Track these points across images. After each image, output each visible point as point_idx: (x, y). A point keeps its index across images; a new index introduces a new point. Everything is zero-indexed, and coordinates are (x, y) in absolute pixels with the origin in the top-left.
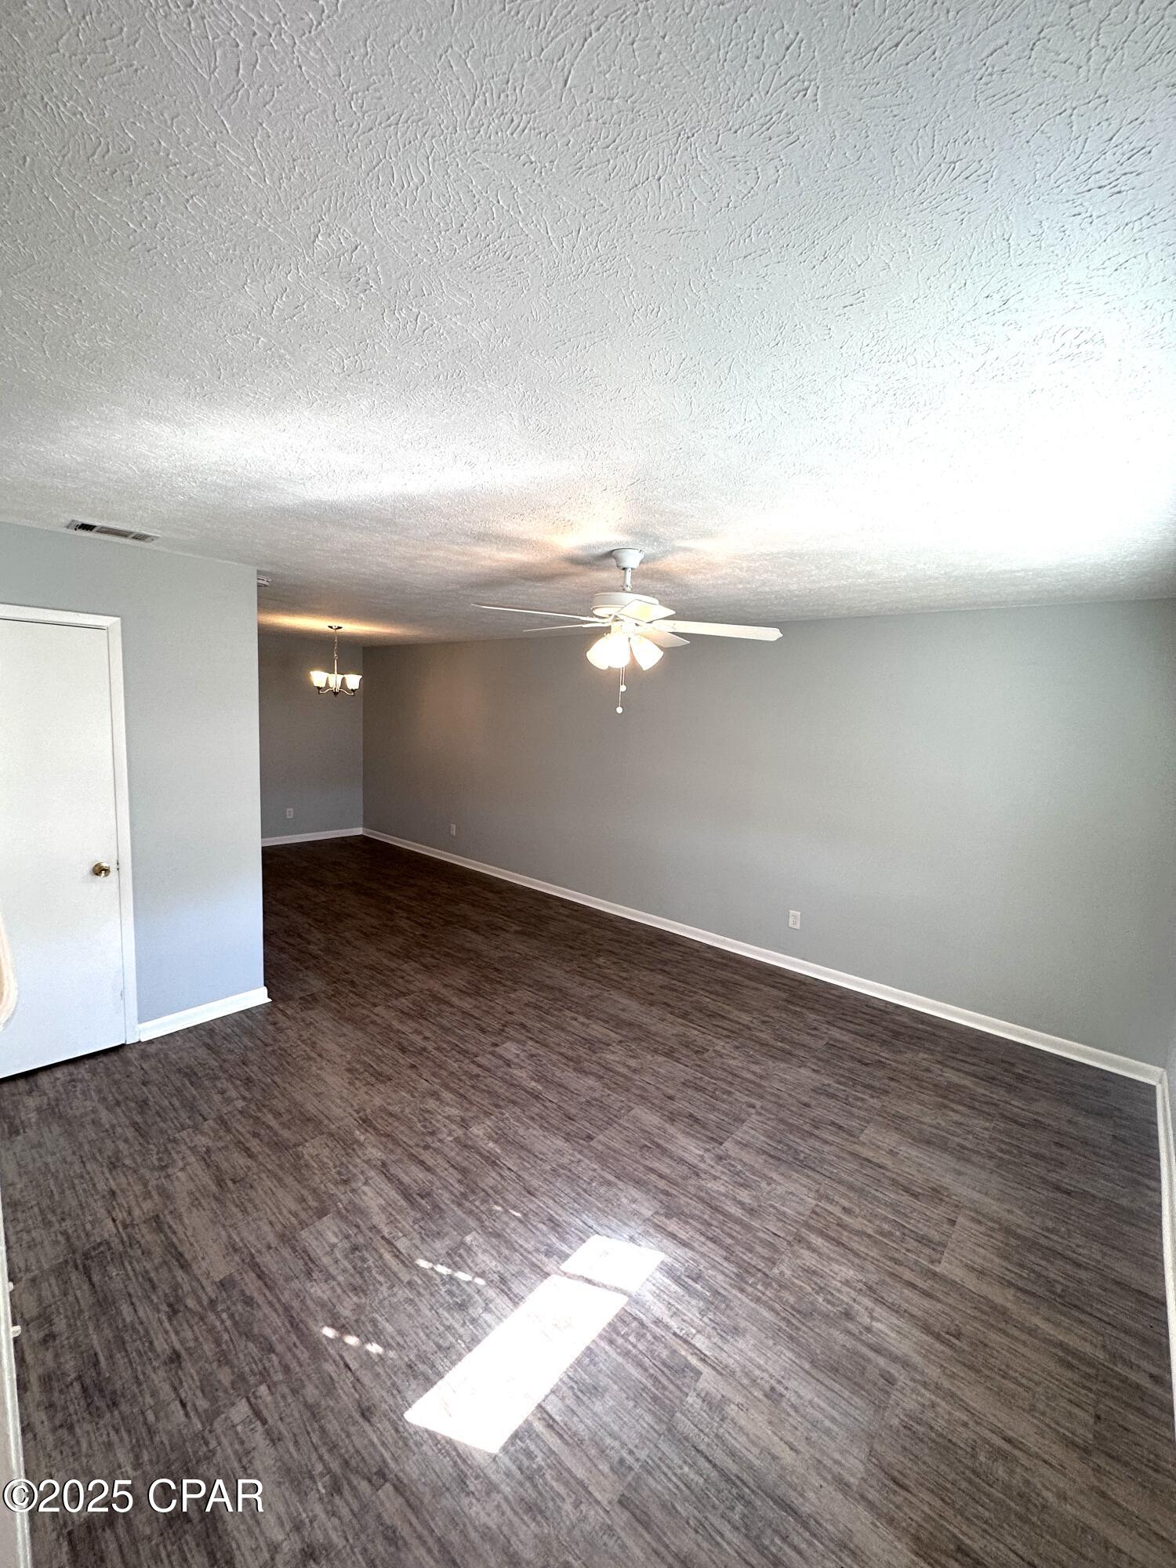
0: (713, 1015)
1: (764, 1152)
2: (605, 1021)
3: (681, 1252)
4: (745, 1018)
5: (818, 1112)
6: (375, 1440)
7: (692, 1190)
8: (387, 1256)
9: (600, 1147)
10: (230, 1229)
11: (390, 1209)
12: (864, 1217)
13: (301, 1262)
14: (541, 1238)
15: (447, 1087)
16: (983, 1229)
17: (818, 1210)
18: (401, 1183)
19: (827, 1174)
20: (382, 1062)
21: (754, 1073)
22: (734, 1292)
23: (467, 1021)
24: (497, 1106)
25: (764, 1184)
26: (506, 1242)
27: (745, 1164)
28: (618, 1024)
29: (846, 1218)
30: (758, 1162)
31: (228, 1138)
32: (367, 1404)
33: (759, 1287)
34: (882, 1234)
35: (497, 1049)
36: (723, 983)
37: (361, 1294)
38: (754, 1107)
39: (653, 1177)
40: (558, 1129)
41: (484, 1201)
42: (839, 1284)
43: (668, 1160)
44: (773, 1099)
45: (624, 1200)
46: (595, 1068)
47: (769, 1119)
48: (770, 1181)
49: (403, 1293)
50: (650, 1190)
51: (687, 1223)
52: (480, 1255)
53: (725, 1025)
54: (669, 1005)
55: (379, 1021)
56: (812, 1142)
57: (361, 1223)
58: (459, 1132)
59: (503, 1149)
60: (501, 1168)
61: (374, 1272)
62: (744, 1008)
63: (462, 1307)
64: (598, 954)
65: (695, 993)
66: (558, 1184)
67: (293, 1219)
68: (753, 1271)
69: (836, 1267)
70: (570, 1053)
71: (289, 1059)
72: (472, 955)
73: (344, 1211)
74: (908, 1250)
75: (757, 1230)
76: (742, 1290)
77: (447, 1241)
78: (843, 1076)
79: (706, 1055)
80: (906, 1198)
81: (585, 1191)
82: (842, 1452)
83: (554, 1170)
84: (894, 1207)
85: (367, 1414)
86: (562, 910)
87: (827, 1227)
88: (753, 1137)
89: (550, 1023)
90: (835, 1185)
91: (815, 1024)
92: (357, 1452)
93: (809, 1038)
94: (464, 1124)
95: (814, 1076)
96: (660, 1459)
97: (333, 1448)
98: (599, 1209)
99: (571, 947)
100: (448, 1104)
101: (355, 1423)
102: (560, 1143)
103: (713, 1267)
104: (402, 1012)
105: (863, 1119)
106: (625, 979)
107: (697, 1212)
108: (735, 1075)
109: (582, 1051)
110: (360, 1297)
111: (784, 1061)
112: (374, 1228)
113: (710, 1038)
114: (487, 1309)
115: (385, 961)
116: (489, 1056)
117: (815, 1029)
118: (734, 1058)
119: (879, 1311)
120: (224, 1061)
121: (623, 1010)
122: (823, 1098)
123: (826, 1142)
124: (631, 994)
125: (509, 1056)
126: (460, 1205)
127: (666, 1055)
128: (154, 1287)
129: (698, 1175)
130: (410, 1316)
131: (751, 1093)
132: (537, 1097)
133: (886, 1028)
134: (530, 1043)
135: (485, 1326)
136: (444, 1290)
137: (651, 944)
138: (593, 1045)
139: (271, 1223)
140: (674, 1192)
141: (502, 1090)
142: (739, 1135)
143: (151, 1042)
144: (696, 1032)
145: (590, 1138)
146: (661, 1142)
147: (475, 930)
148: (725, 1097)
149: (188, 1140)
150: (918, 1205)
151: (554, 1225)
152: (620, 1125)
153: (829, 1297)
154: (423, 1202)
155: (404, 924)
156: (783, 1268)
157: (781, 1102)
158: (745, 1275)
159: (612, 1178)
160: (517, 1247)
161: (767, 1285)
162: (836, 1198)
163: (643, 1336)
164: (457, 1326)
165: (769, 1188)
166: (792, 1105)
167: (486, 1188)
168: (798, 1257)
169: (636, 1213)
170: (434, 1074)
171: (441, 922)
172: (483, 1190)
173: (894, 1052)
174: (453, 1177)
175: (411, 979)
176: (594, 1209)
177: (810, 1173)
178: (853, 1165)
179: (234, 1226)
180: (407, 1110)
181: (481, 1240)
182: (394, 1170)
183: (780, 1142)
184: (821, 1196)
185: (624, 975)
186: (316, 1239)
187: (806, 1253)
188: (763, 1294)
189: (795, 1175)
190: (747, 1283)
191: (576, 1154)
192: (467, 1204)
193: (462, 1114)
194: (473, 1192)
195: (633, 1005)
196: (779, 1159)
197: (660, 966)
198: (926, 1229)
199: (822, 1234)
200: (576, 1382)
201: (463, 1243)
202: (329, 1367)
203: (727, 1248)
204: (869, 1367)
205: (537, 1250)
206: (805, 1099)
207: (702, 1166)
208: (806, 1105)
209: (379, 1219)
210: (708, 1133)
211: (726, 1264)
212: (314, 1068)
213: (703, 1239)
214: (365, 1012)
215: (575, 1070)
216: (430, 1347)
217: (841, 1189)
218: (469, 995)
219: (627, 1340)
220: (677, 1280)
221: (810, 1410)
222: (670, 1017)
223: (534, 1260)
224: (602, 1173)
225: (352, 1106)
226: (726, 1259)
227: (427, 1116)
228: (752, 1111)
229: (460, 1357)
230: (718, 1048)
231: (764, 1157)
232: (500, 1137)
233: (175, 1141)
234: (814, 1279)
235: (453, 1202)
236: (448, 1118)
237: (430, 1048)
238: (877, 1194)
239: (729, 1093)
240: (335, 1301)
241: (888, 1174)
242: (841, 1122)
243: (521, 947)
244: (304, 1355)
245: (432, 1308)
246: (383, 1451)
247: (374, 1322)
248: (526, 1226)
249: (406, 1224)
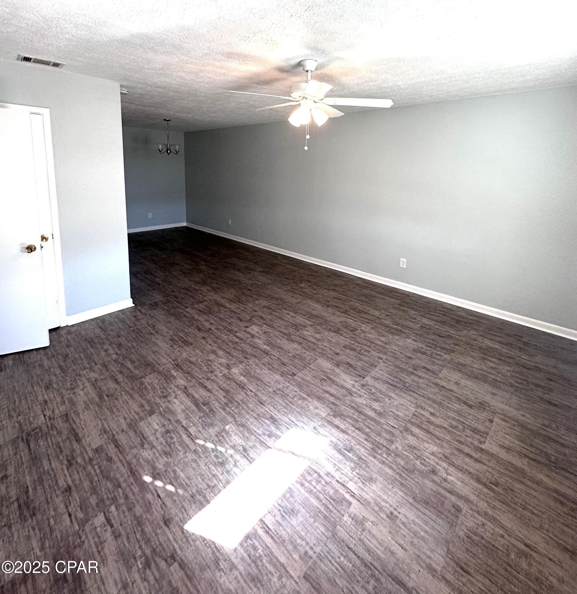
0: (360, 312)
1: (387, 383)
2: (303, 315)
3: (341, 435)
4: (377, 313)
5: (416, 362)
6: (171, 537)
7: (348, 402)
8: (184, 437)
9: (299, 380)
10: (104, 421)
11: (187, 411)
12: (442, 418)
13: (139, 439)
14: (266, 427)
15: (221, 348)
16: (508, 425)
17: (416, 413)
18: (193, 397)
19: (422, 394)
20: (188, 335)
21: (382, 342)
22: (371, 458)
23: (232, 315)
24: (246, 358)
25: (387, 400)
26: (248, 429)
27: (377, 389)
28: (311, 316)
29: (432, 418)
30: (383, 388)
31: (107, 374)
32: (167, 517)
33: (384, 455)
34: (452, 426)
35: (247, 329)
36: (366, 296)
37: (169, 456)
38: (381, 359)
39: (327, 395)
40: (277, 370)
41: (237, 408)
42: (429, 455)
43: (335, 386)
44: (392, 355)
45: (311, 408)
46: (298, 339)
47: (390, 365)
48: (390, 398)
49: (191, 456)
50: (325, 402)
51: (345, 420)
52: (233, 436)
53: (367, 317)
54: (337, 307)
55: (188, 315)
56: (413, 377)
57: (172, 419)
58: (226, 371)
59: (248, 380)
60: (246, 390)
61: (176, 445)
62: (376, 308)
63: (222, 464)
64: (301, 283)
65: (351, 300)
66: (276, 399)
67: (136, 416)
68: (381, 446)
69: (427, 445)
70: (285, 331)
71: (141, 334)
72: (237, 283)
73: (163, 412)
74: (467, 436)
75: (383, 424)
76: (375, 457)
77: (216, 429)
78: (430, 343)
79: (356, 332)
80: (465, 407)
81: (290, 402)
82: (432, 551)
83: (274, 391)
84: (459, 413)
85: (168, 523)
86: (283, 261)
87: (421, 423)
88: (381, 374)
89: (276, 316)
90: (426, 400)
91: (414, 316)
92: (160, 544)
93: (411, 323)
94: (228, 367)
95: (414, 343)
96: (328, 552)
97: (148, 541)
98: (297, 412)
99: (288, 279)
100: (220, 357)
101: (161, 528)
102: (278, 377)
103: (359, 444)
104: (200, 311)
105: (441, 365)
106: (315, 294)
107: (350, 414)
108: (372, 342)
109: (291, 330)
110: (168, 458)
111: (397, 335)
112: (178, 421)
113: (358, 323)
114: (235, 465)
115: (193, 286)
116: (243, 333)
117: (415, 319)
118: (371, 334)
119: (451, 469)
120: (109, 335)
121: (314, 309)
122: (419, 355)
123: (420, 377)
124: (318, 301)
125: (253, 332)
126: (224, 409)
127: (335, 332)
128: (61, 452)
129: (351, 394)
130: (194, 468)
131: (380, 352)
132: (267, 353)
133: (452, 318)
134: (265, 326)
135: (234, 475)
136: (213, 455)
137: (329, 276)
138: (297, 327)
139: (125, 418)
140: (338, 403)
141: (249, 349)
142: (373, 373)
143: (73, 326)
144: (352, 321)
145: (294, 375)
146: (332, 377)
147: (239, 270)
148: (366, 353)
149: (86, 375)
150: (472, 411)
151: (273, 420)
152: (310, 368)
153: (423, 461)
154: (205, 408)
155: (204, 268)
156: (397, 445)
157: (396, 356)
158: (376, 449)
159: (305, 396)
160: (253, 432)
161: (389, 455)
162: (427, 407)
163: (320, 482)
164: (219, 475)
165: (389, 402)
166: (402, 358)
167: (238, 400)
168: (406, 439)
169: (318, 415)
170: (214, 342)
171: (222, 267)
172: (237, 402)
173: (456, 330)
174: (221, 395)
175: (205, 294)
176: (295, 412)
177: (412, 394)
178: (436, 390)
179: (105, 420)
180: (199, 360)
181: (234, 428)
182: (190, 390)
183: (396, 377)
184: (418, 406)
185: (315, 292)
186: (148, 427)
187: (410, 437)
188: (387, 459)
189: (404, 395)
190: (377, 453)
191: (287, 383)
192: (228, 409)
193: (227, 362)
194: (231, 402)
195: (318, 306)
196: (395, 386)
197: (333, 288)
198: (476, 424)
199: (419, 427)
200: (282, 507)
201: (224, 430)
202: (149, 496)
203: (367, 434)
204: (446, 502)
205: (264, 434)
206: (410, 355)
207: (354, 389)
208: (410, 358)
209: (181, 417)
210: (357, 372)
211: (366, 443)
212: (153, 339)
213: (353, 429)
214: (181, 311)
215: (287, 339)
216: (204, 486)
217: (430, 402)
218: (235, 302)
219: (311, 484)
220: (339, 451)
221: (413, 525)
222: (338, 313)
223: (262, 439)
224: (300, 393)
225: (171, 358)
226: (366, 440)
227: (209, 363)
228: (381, 361)
229: (220, 491)
230: (363, 328)
231: (387, 385)
232: (247, 374)
233: (80, 375)
234: (415, 451)
235: (220, 408)
236: (220, 364)
237: (213, 329)
238: (449, 405)
239: (369, 352)
240: (154, 460)
241: (455, 394)
242: (429, 367)
243: (263, 279)
244: (136, 489)
245: (206, 465)
246: (175, 544)
247: (174, 471)
248: (258, 421)
249: (195, 419)
